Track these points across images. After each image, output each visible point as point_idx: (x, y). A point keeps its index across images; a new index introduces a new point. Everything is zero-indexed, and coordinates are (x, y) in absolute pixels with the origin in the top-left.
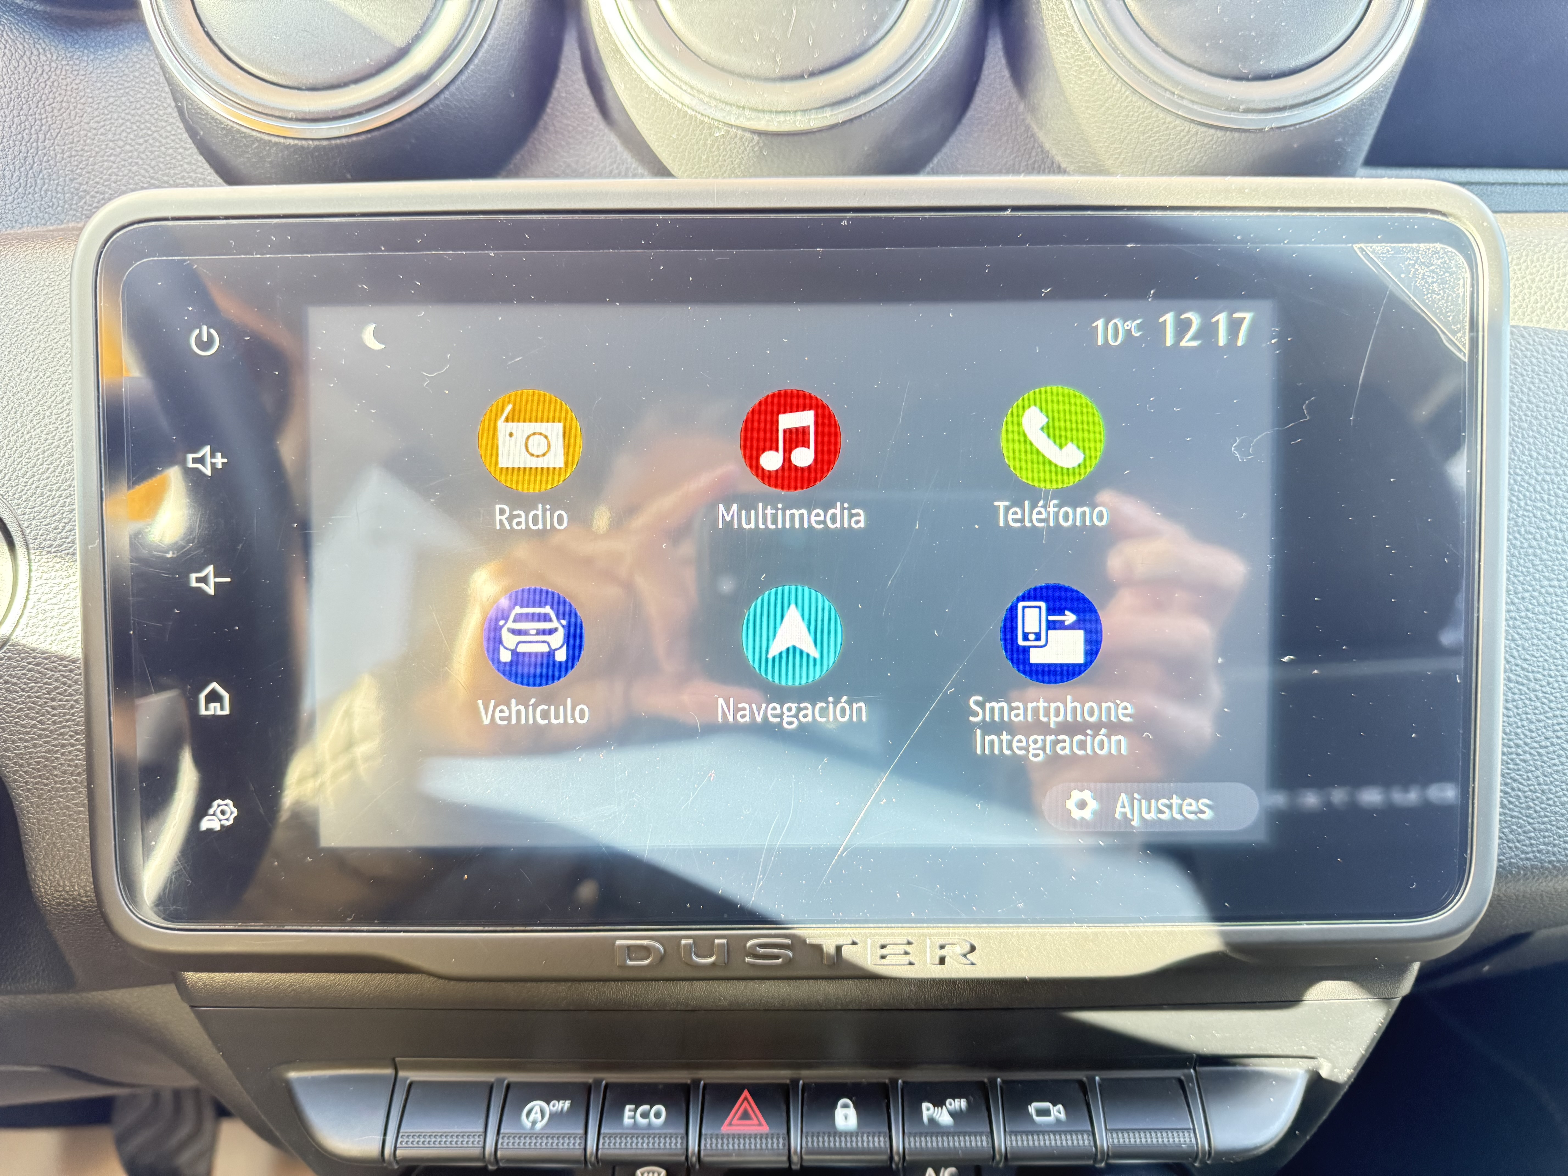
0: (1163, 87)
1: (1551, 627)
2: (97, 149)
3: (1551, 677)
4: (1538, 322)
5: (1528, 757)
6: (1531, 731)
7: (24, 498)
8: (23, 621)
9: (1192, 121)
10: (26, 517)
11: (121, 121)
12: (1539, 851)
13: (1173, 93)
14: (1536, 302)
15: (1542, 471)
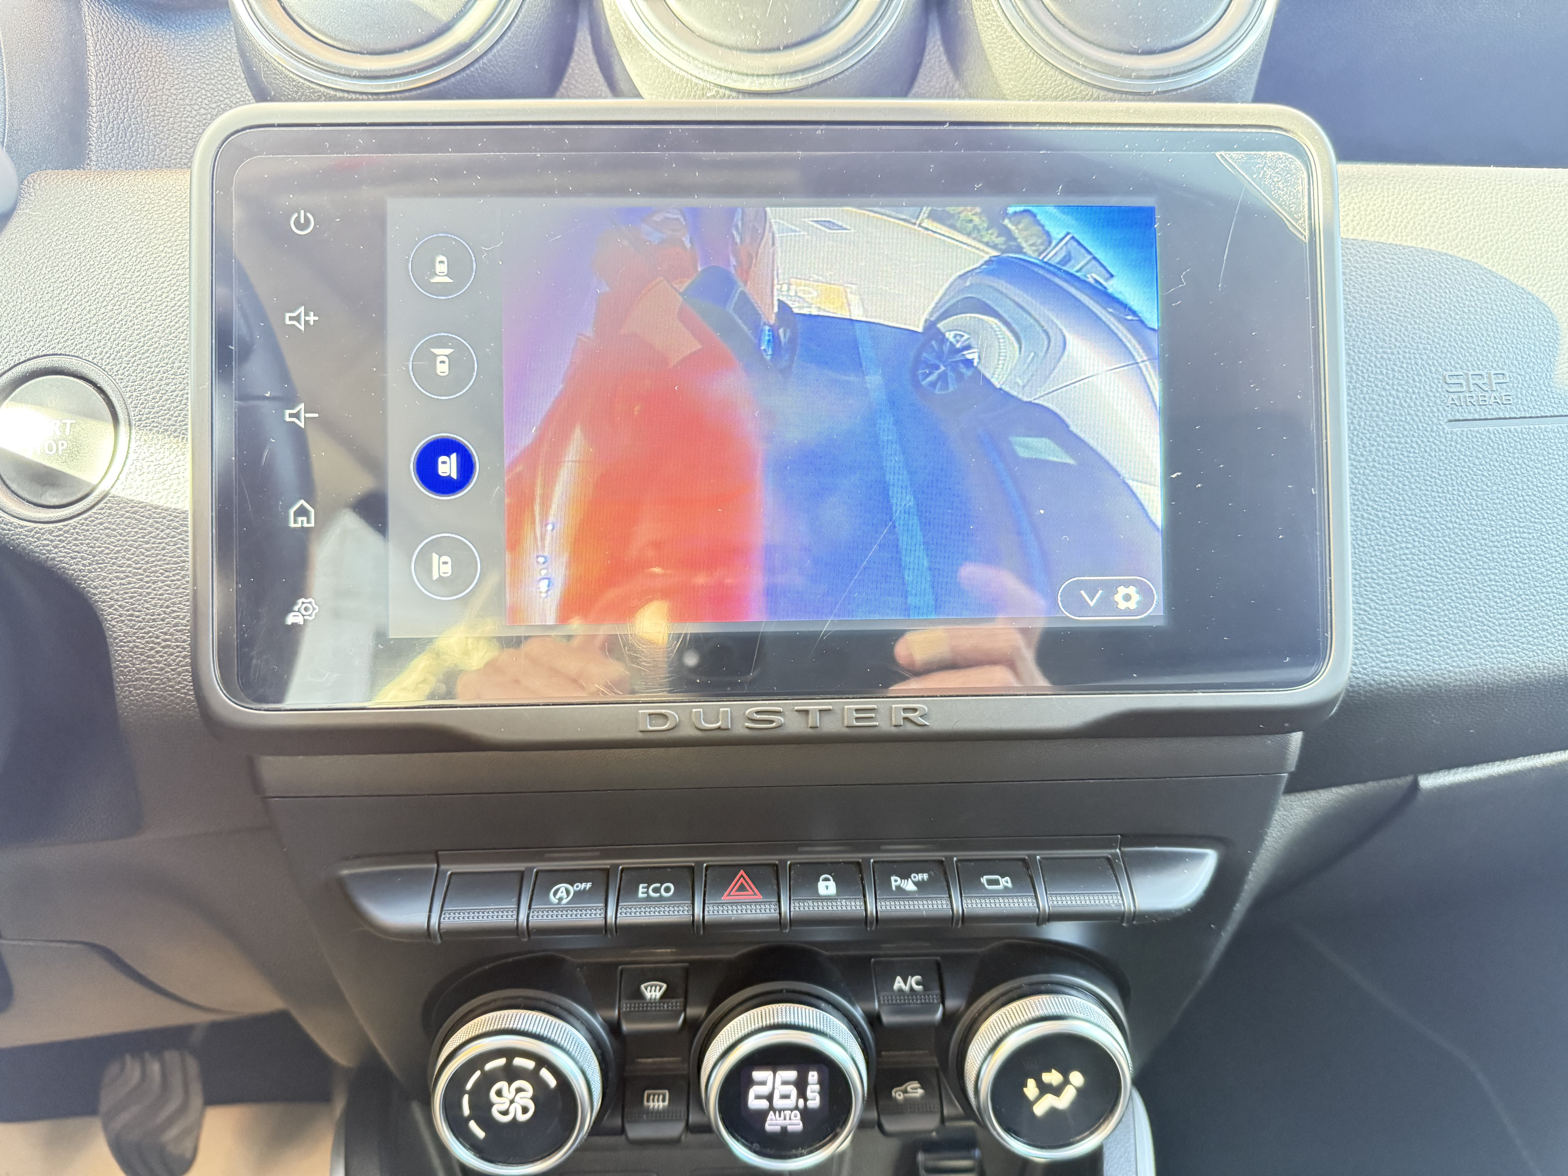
0: (1070, 59)
1: (1394, 475)
2: (176, 111)
3: (1396, 515)
4: (1373, 236)
5: (1381, 581)
6: (1382, 559)
7: (126, 374)
8: (123, 476)
9: (1095, 86)
10: (128, 389)
11: (197, 89)
12: (1396, 661)
13: (1078, 64)
14: (1371, 221)
15: (1381, 351)
